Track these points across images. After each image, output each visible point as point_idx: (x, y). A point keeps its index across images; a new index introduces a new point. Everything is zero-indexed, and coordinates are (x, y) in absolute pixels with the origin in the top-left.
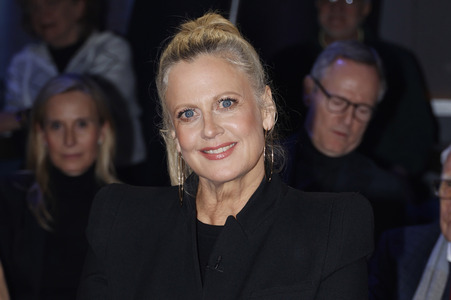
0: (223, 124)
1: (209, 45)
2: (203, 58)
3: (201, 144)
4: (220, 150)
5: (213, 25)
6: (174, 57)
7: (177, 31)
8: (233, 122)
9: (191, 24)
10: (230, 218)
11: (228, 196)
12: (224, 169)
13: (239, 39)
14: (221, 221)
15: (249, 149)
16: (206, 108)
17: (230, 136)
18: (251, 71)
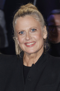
0: (32, 36)
1: (29, 13)
2: (27, 16)
3: (25, 41)
4: (31, 44)
5: (30, 7)
6: (19, 16)
7: (20, 8)
8: (35, 36)
9: (24, 6)
10: (33, 65)
11: (33, 57)
12: (31, 50)
13: (38, 12)
14: (30, 65)
15: (39, 44)
16: (27, 31)
17: (34, 40)
18: (41, 21)
